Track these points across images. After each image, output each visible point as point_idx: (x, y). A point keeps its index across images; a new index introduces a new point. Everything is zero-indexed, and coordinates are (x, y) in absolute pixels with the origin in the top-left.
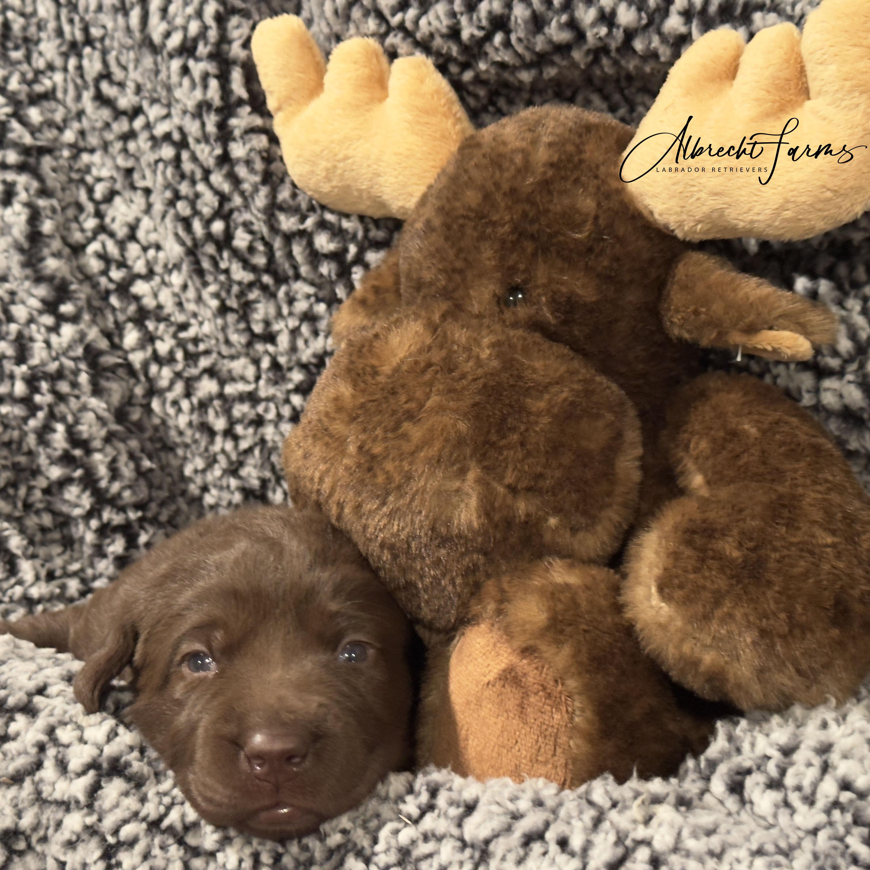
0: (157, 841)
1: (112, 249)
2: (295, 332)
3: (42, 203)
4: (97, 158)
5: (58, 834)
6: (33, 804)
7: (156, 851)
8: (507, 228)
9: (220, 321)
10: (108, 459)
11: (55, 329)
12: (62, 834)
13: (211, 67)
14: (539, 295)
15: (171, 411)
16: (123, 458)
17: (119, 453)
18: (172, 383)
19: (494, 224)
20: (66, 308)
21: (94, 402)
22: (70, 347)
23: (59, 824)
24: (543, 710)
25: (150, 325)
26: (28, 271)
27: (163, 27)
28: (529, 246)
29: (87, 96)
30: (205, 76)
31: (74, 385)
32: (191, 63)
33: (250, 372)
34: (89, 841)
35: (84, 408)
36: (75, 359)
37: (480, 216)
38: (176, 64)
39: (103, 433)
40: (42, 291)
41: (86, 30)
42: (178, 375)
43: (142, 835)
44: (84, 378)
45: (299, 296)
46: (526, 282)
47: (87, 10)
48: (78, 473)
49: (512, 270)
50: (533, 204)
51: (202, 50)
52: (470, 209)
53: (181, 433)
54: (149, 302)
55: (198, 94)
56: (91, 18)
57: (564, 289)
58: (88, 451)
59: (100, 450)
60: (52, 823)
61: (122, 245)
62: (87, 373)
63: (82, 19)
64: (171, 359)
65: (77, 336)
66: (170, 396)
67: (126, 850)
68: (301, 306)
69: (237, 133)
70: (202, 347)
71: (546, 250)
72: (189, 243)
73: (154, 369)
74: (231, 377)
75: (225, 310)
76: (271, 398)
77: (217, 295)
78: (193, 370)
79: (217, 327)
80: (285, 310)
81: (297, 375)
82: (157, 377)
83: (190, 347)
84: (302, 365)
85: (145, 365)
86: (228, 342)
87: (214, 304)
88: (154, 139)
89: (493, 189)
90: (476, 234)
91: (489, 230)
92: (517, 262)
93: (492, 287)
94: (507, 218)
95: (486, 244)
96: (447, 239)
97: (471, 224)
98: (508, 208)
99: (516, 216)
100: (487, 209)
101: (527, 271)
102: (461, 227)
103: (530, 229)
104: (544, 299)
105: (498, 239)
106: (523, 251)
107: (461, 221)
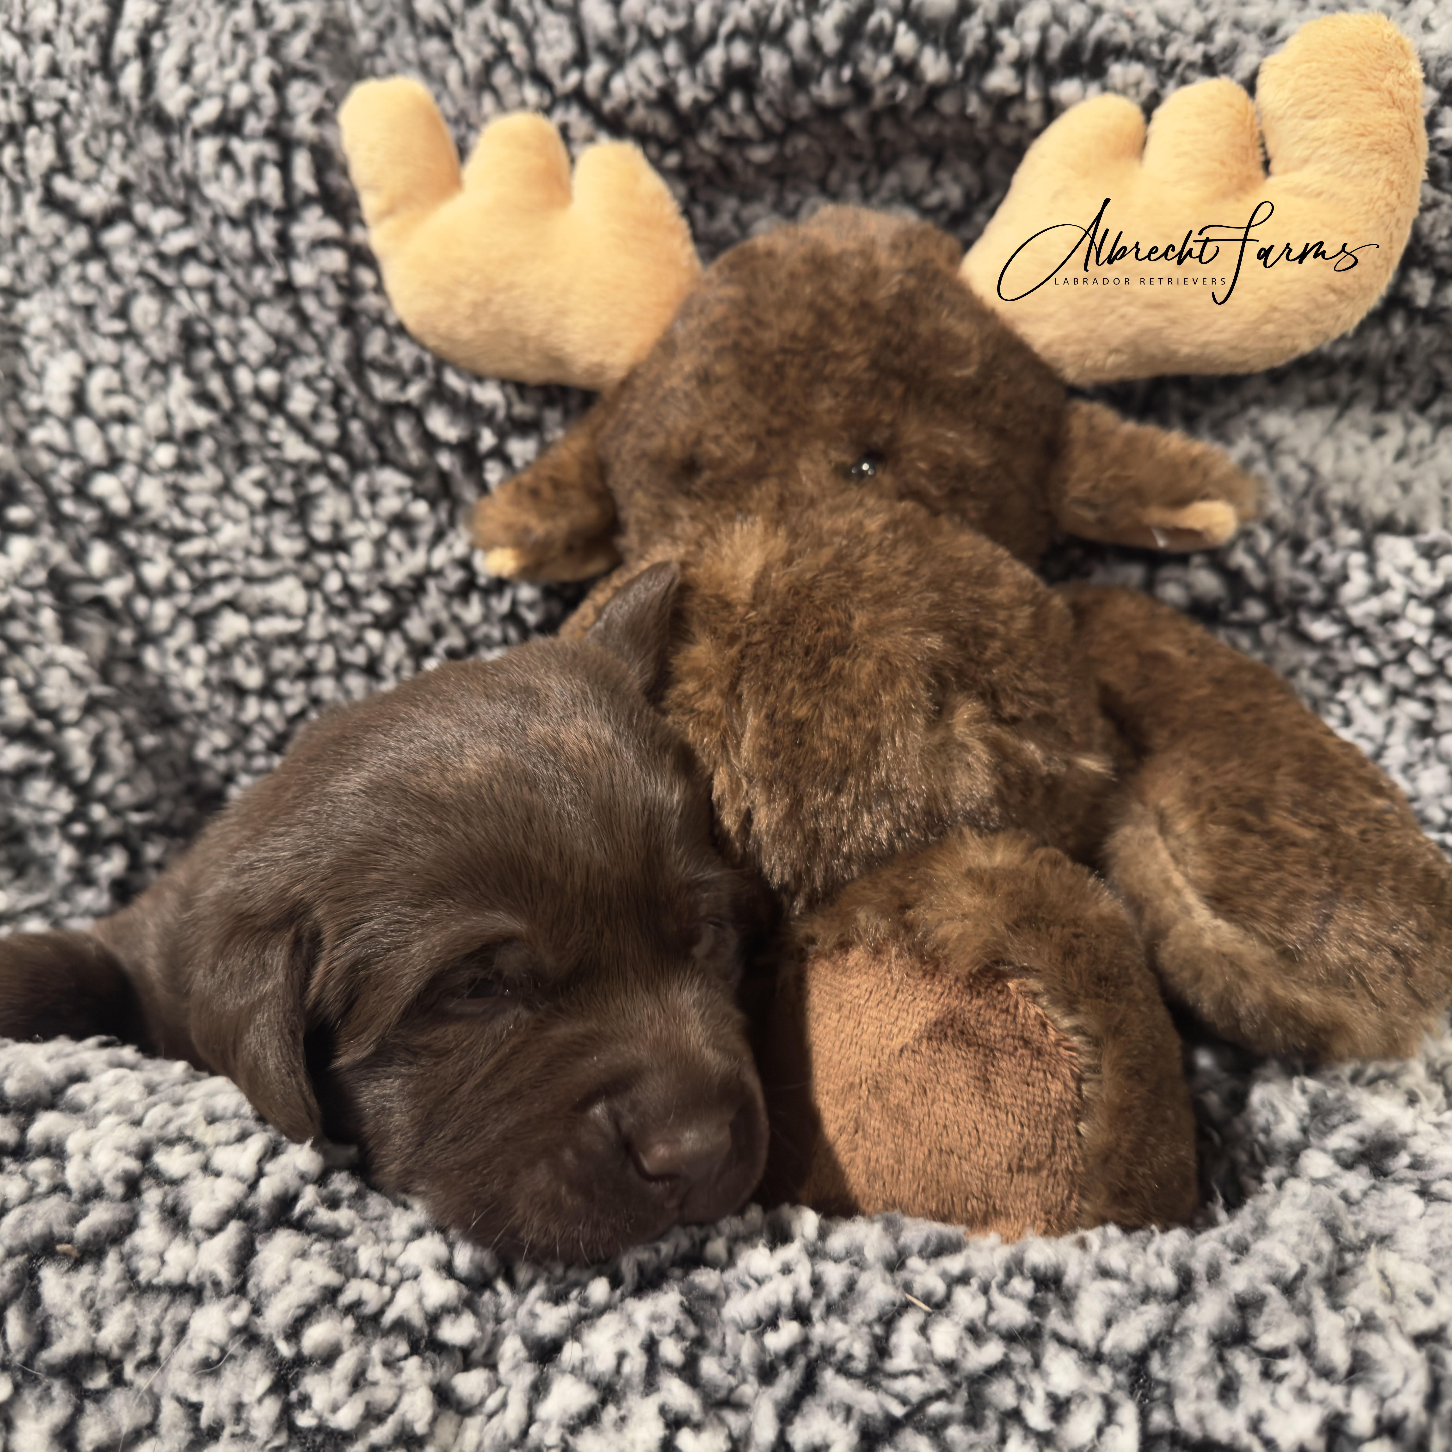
0: (376, 1352)
2: (381, 544)
5: (183, 1350)
6: (123, 1299)
7: (377, 1372)
8: (861, 362)
9: (260, 523)
10: (89, 739)
12: (190, 1348)
13: (270, 150)
14: (913, 460)
15: (174, 665)
16: (114, 737)
17: (106, 729)
18: (174, 624)
19: (840, 357)
21: (66, 654)
22: (26, 570)
23: (182, 1330)
25: (130, 538)
27: (185, 92)
28: (897, 389)
29: (31, 201)
30: (260, 162)
31: (34, 628)
32: (236, 144)
33: (298, 600)
34: (245, 1357)
35: (50, 663)
36: (32, 589)
38: (209, 147)
39: (80, 697)
41: (28, 105)
42: (182, 613)
43: (346, 1341)
44: (47, 617)
45: (388, 490)
47: (30, 75)
48: (46, 758)
49: (872, 425)
51: (253, 124)
53: (189, 696)
54: (120, 505)
55: (248, 190)
56: (36, 88)
57: (949, 450)
58: (60, 726)
59: (77, 724)
60: (168, 1329)
62: (54, 608)
63: (21, 90)
64: (169, 589)
65: (36, 556)
66: (172, 644)
67: (317, 1371)
68: (390, 504)
69: (301, 246)
70: (217, 568)
71: (919, 395)
72: (226, 403)
73: (141, 605)
74: (266, 610)
75: (271, 505)
76: (330, 638)
77: (260, 484)
78: (206, 602)
79: (254, 532)
80: (365, 509)
81: (380, 604)
82: (150, 617)
83: (197, 570)
84: (388, 590)
85: (128, 599)
86: (268, 554)
87: (257, 496)
88: (162, 258)
89: (830, 305)
90: (807, 375)
91: (829, 369)
92: (879, 414)
93: (834, 455)
94: (858, 347)
95: (825, 391)
96: (750, 388)
97: (798, 360)
98: (859, 332)
99: (874, 344)
100: (826, 334)
101: (892, 424)
102: (779, 368)
103: (897, 363)
104: (922, 465)
105: (847, 380)
106: (887, 396)
107: (778, 358)
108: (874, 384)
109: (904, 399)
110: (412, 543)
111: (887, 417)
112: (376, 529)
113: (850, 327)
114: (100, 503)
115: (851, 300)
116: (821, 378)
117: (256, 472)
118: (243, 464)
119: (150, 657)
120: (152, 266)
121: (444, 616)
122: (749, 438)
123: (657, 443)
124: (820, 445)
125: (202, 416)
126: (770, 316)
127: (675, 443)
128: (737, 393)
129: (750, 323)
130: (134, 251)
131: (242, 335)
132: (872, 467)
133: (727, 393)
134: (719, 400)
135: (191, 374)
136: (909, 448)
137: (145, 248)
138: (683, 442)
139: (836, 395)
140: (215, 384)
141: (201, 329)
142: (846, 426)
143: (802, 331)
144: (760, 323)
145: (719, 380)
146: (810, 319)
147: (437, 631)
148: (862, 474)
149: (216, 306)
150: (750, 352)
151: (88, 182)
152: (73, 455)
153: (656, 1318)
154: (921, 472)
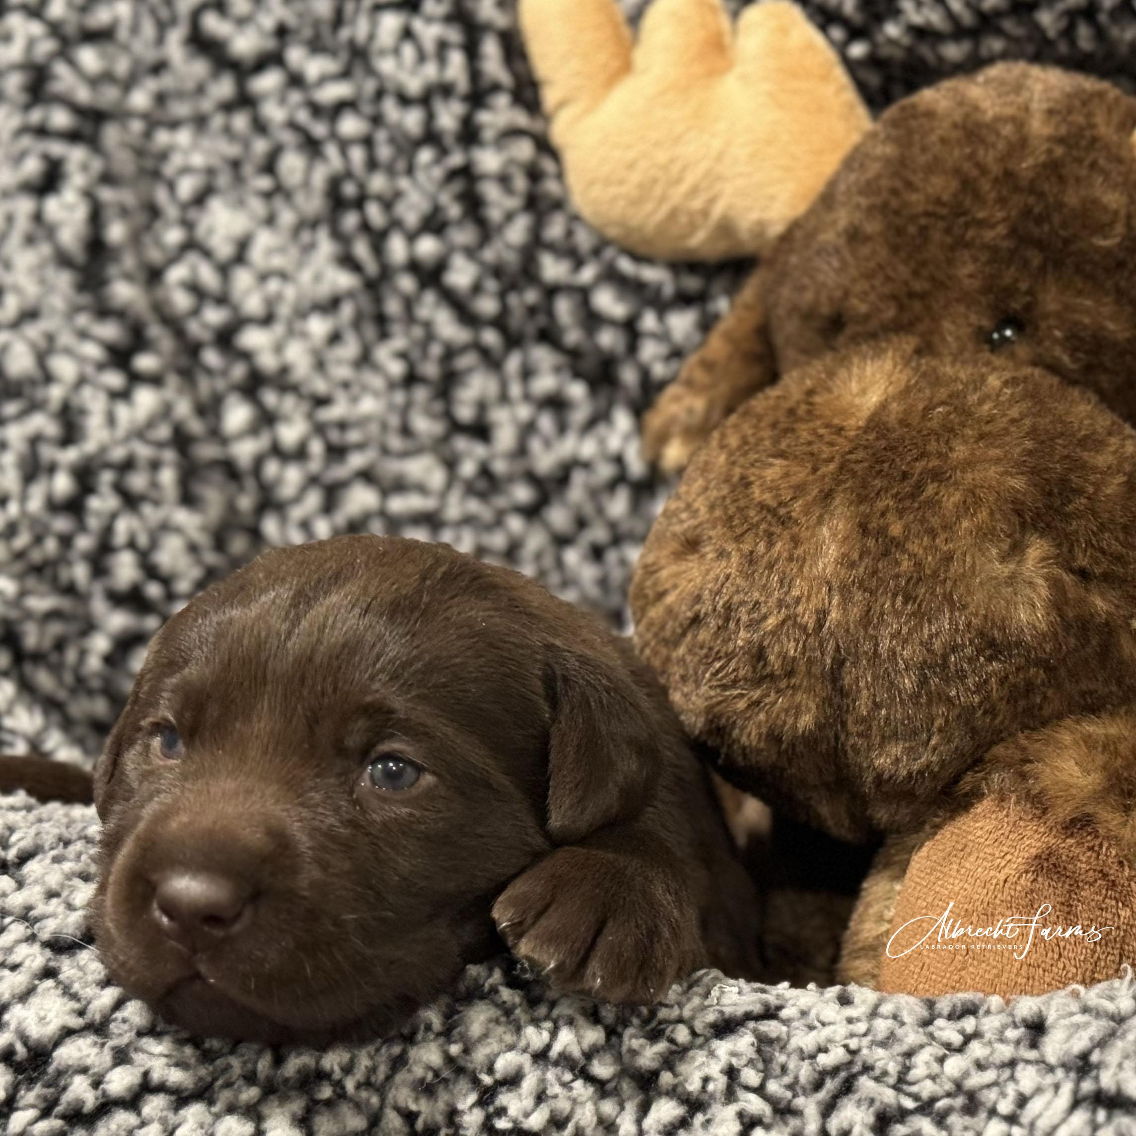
0: (551, 1075)
1: (208, 276)
2: (527, 428)
3: (107, 194)
4: (184, 137)
7: (554, 1089)
8: (1001, 230)
9: (399, 397)
11: (123, 395)
14: (1050, 328)
18: (302, 492)
19: (981, 224)
20: (145, 362)
21: (183, 517)
22: (150, 424)
24: (1104, 906)
25: (270, 398)
26: (85, 299)
28: (1036, 259)
29: (175, 39)
30: (441, 46)
31: (154, 485)
32: (417, 24)
33: (437, 478)
35: (165, 527)
36: (155, 444)
37: (959, 211)
40: (110, 331)
42: (312, 481)
43: (527, 1067)
44: (168, 477)
45: (542, 370)
46: (1028, 308)
49: (1010, 292)
50: (1041, 195)
51: (434, 5)
52: (939, 202)
54: (268, 362)
57: (1087, 320)
58: (171, 594)
61: (224, 270)
62: (176, 468)
64: (300, 454)
65: (159, 409)
66: (297, 513)
70: (353, 436)
71: (1059, 264)
72: (371, 267)
73: (271, 468)
74: (400, 486)
75: (411, 379)
76: (468, 520)
77: (403, 355)
78: (339, 472)
79: (391, 407)
80: (515, 390)
81: (523, 494)
82: (279, 481)
83: (334, 436)
84: (531, 478)
85: (258, 462)
86: (406, 431)
87: (396, 368)
88: (316, 110)
89: (975, 173)
90: (949, 240)
91: (970, 234)
92: (1017, 280)
93: (974, 318)
94: (1000, 215)
95: (966, 255)
96: (895, 249)
97: (941, 224)
98: (1002, 201)
99: (1014, 213)
100: (968, 202)
101: (1030, 292)
102: (923, 230)
103: (1036, 232)
104: (1058, 333)
105: (985, 247)
106: (1026, 263)
107: (923, 221)
108: (1013, 252)
109: (1043, 269)
110: (562, 428)
111: (1024, 286)
112: (524, 412)
113: (993, 195)
114: (246, 356)
115: (996, 169)
116: (961, 244)
117: (399, 342)
118: (384, 335)
119: (270, 527)
120: (303, 117)
121: (589, 509)
122: (894, 297)
123: (808, 297)
124: (962, 309)
125: (344, 280)
126: (916, 179)
127: (824, 298)
128: (883, 253)
129: (898, 184)
130: (282, 101)
131: (398, 195)
132: (1014, 333)
133: (874, 252)
134: (867, 259)
135: (337, 235)
136: (1046, 316)
137: (295, 97)
138: (831, 299)
139: (975, 260)
140: (362, 250)
141: (349, 189)
142: (986, 290)
143: (945, 197)
144: (909, 185)
145: (868, 239)
146: (954, 184)
147: (581, 523)
148: (1004, 340)
149: (372, 164)
150: (897, 213)
151: (242, 22)
152: (222, 300)
153: (733, 1054)
154: (1056, 341)
